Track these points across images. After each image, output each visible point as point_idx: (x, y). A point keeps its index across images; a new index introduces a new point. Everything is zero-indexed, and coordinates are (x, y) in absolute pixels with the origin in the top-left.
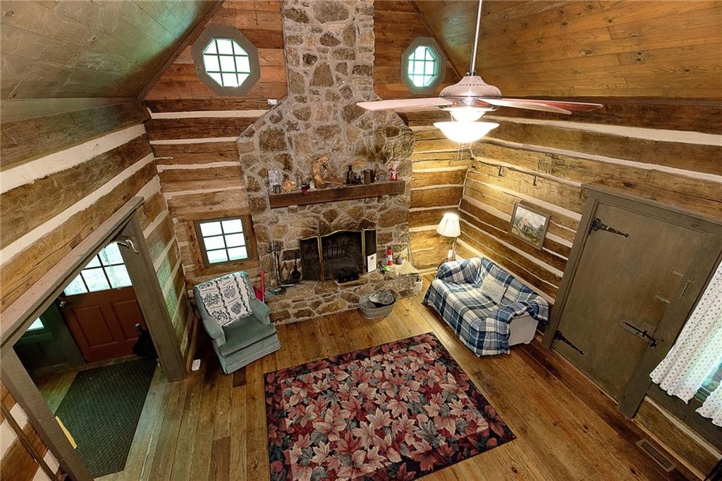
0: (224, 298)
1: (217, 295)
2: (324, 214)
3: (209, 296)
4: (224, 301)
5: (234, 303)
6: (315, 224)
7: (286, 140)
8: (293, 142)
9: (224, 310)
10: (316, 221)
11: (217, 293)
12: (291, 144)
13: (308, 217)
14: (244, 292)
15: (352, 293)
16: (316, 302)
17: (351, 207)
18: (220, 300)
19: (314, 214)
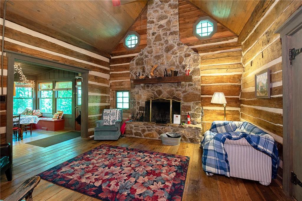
0: (111, 116)
1: (109, 114)
2: (156, 91)
3: (106, 113)
4: (110, 117)
5: (113, 119)
6: (152, 96)
7: (144, 61)
8: (146, 62)
9: (109, 120)
10: (153, 94)
11: (109, 113)
12: (145, 63)
13: (150, 92)
14: (118, 115)
15: (161, 130)
16: (144, 129)
17: (169, 90)
18: (109, 116)
19: (152, 91)
